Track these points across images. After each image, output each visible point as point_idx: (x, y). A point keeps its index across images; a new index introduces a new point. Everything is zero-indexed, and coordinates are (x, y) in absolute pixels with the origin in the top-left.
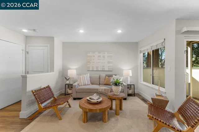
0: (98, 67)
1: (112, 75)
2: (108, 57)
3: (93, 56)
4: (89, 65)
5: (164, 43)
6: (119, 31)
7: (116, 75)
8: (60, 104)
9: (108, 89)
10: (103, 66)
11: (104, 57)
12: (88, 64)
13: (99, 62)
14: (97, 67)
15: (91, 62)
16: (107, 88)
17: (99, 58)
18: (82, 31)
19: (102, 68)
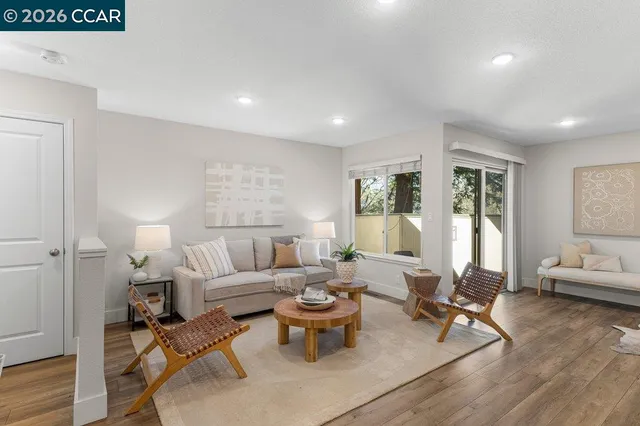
0: (243, 215)
1: (292, 237)
2: (272, 182)
3: (227, 177)
4: (215, 207)
5: (418, 164)
6: (338, 121)
7: (298, 237)
8: (240, 330)
9: (299, 278)
10: (258, 213)
11: (260, 182)
12: (209, 204)
13: (245, 200)
14: (241, 216)
15: (218, 196)
16: (298, 275)
17: (245, 185)
18: (245, 101)
19: (256, 218)
